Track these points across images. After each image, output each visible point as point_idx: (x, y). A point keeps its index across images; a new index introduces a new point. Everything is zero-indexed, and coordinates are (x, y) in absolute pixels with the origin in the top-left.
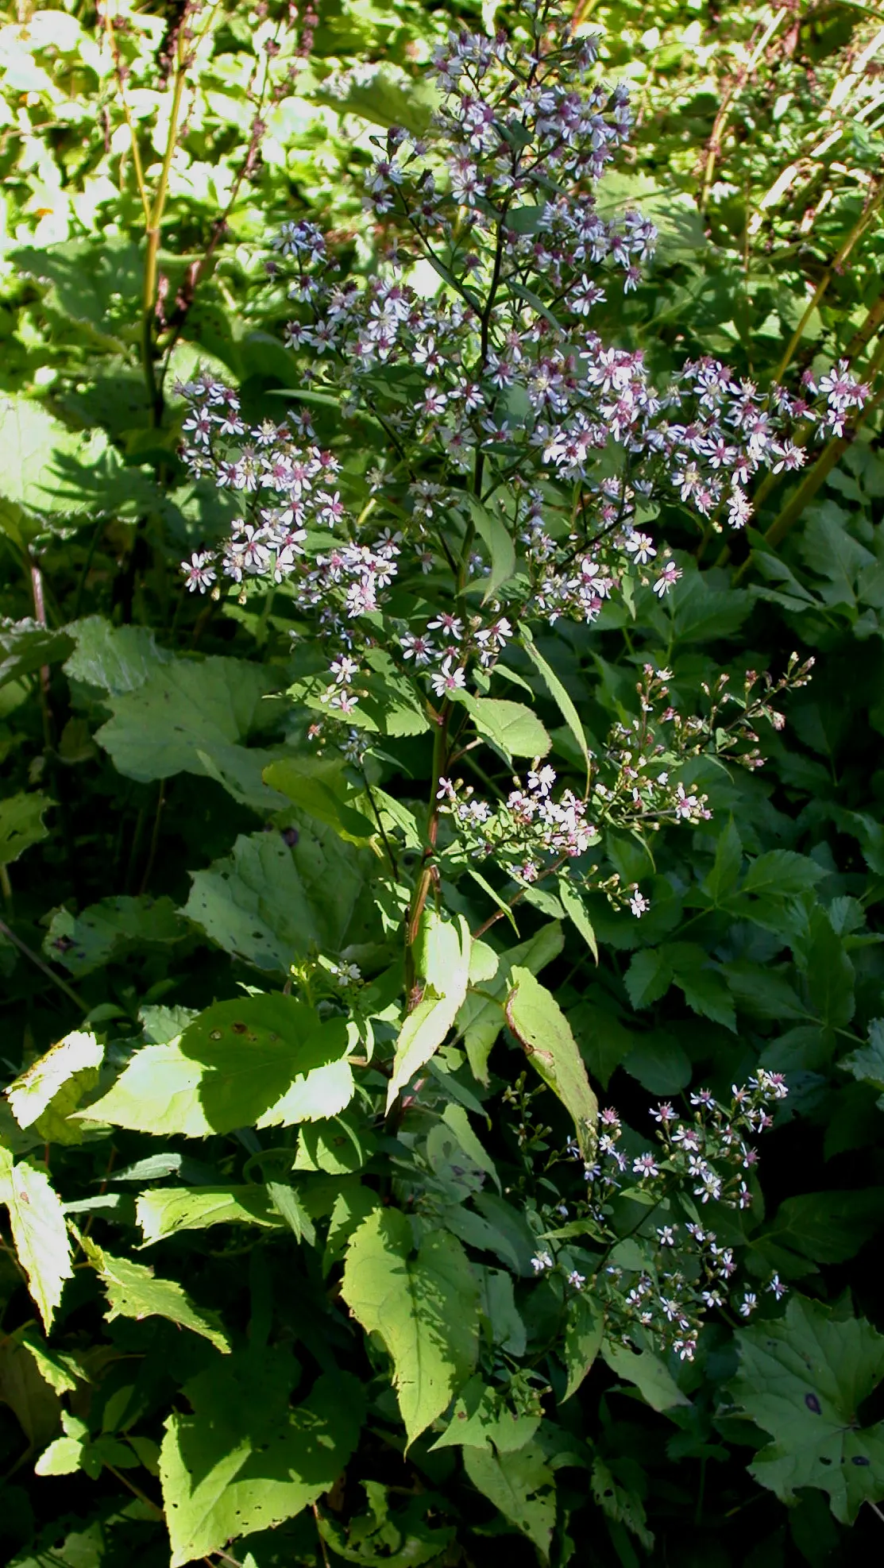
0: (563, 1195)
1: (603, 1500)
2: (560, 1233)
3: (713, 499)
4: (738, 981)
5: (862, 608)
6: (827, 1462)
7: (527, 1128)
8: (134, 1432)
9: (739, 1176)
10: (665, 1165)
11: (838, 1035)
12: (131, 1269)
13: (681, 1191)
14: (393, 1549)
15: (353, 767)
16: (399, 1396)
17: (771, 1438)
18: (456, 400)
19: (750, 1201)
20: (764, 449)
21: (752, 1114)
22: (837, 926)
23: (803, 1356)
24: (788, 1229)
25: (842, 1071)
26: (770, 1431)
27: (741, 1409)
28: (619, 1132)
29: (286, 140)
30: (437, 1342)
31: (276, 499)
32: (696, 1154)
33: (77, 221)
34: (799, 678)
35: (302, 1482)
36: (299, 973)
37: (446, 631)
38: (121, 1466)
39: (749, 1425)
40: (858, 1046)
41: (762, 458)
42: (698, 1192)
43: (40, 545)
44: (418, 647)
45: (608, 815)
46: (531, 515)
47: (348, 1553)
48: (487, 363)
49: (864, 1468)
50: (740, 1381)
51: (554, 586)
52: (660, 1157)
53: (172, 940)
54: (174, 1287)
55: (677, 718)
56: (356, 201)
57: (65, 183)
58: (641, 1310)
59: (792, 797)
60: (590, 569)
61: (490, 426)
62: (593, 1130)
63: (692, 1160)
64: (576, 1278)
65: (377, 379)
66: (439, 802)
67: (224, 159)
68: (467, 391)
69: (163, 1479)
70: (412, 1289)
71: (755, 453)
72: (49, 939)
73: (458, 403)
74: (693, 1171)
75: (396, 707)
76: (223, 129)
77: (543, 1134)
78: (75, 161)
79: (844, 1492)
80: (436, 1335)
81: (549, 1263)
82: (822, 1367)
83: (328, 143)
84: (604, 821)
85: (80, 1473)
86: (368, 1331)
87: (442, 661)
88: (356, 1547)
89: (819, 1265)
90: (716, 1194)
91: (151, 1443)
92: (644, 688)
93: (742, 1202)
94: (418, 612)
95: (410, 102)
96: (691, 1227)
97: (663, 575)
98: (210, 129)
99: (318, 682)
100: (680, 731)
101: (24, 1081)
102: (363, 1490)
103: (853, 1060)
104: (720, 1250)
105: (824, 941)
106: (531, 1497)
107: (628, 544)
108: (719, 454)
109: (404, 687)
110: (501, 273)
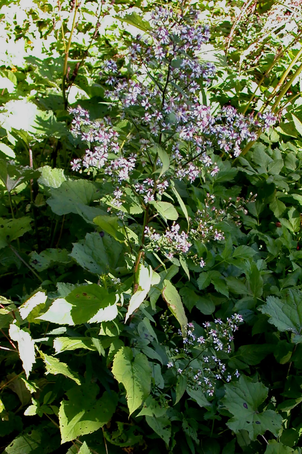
0: (177, 346)
1: (185, 430)
2: (176, 357)
3: (230, 148)
4: (229, 283)
5: (269, 175)
6: (248, 422)
7: (167, 326)
8: (52, 404)
9: (228, 344)
10: (207, 340)
11: (257, 299)
12: (53, 359)
13: (211, 347)
14: (124, 441)
15: (120, 220)
16: (128, 401)
17: (233, 416)
18: (154, 117)
19: (231, 351)
20: (245, 134)
21: (232, 326)
22: (259, 268)
23: (243, 392)
24: (241, 355)
25: (258, 311)
26: (233, 414)
27: (225, 407)
28: (193, 329)
29: (106, 27)
30: (138, 386)
31: (99, 144)
32: (216, 337)
33: (45, 48)
34: (252, 200)
35: (99, 421)
36: (102, 278)
37: (149, 184)
38: (48, 414)
39: (227, 411)
40: (263, 303)
41: (245, 137)
42: (216, 348)
43: (32, 143)
44: (140, 188)
45: (194, 238)
46: (176, 150)
47: (112, 442)
48: (164, 106)
49: (259, 425)
50: (225, 399)
51: (181, 172)
52: (205, 337)
53: (66, 262)
54: (65, 365)
55: (216, 210)
56: (125, 46)
57: (41, 37)
58: (198, 381)
59: (246, 228)
60: (192, 168)
61: (164, 125)
62: (186, 328)
63: (215, 339)
64: (180, 370)
65: (130, 109)
66: (145, 234)
67: (88, 32)
68: (158, 114)
69: (59, 418)
70: (132, 370)
71: (243, 135)
72: (31, 260)
73: (155, 118)
74: (215, 342)
75: (133, 205)
76: (87, 23)
77: (172, 328)
78: (44, 30)
79: (253, 431)
80: (138, 384)
81: (172, 365)
82: (248, 395)
83: (117, 29)
84: (193, 239)
85: (37, 415)
86: (119, 382)
87: (147, 193)
88: (114, 440)
89: (249, 366)
90: (221, 348)
91: (57, 407)
92: (207, 200)
93: (228, 351)
94: (140, 178)
95: (143, 20)
96: (213, 357)
97: (214, 170)
98: (84, 23)
99: (110, 197)
100: (216, 214)
101: (24, 306)
102: (117, 425)
103: (261, 308)
104: (222, 364)
105: (255, 273)
106: (164, 428)
107: (204, 160)
108: (232, 135)
109: (135, 199)
110: (169, 80)
